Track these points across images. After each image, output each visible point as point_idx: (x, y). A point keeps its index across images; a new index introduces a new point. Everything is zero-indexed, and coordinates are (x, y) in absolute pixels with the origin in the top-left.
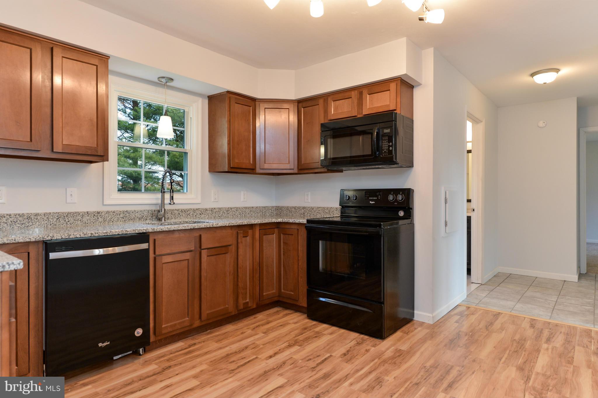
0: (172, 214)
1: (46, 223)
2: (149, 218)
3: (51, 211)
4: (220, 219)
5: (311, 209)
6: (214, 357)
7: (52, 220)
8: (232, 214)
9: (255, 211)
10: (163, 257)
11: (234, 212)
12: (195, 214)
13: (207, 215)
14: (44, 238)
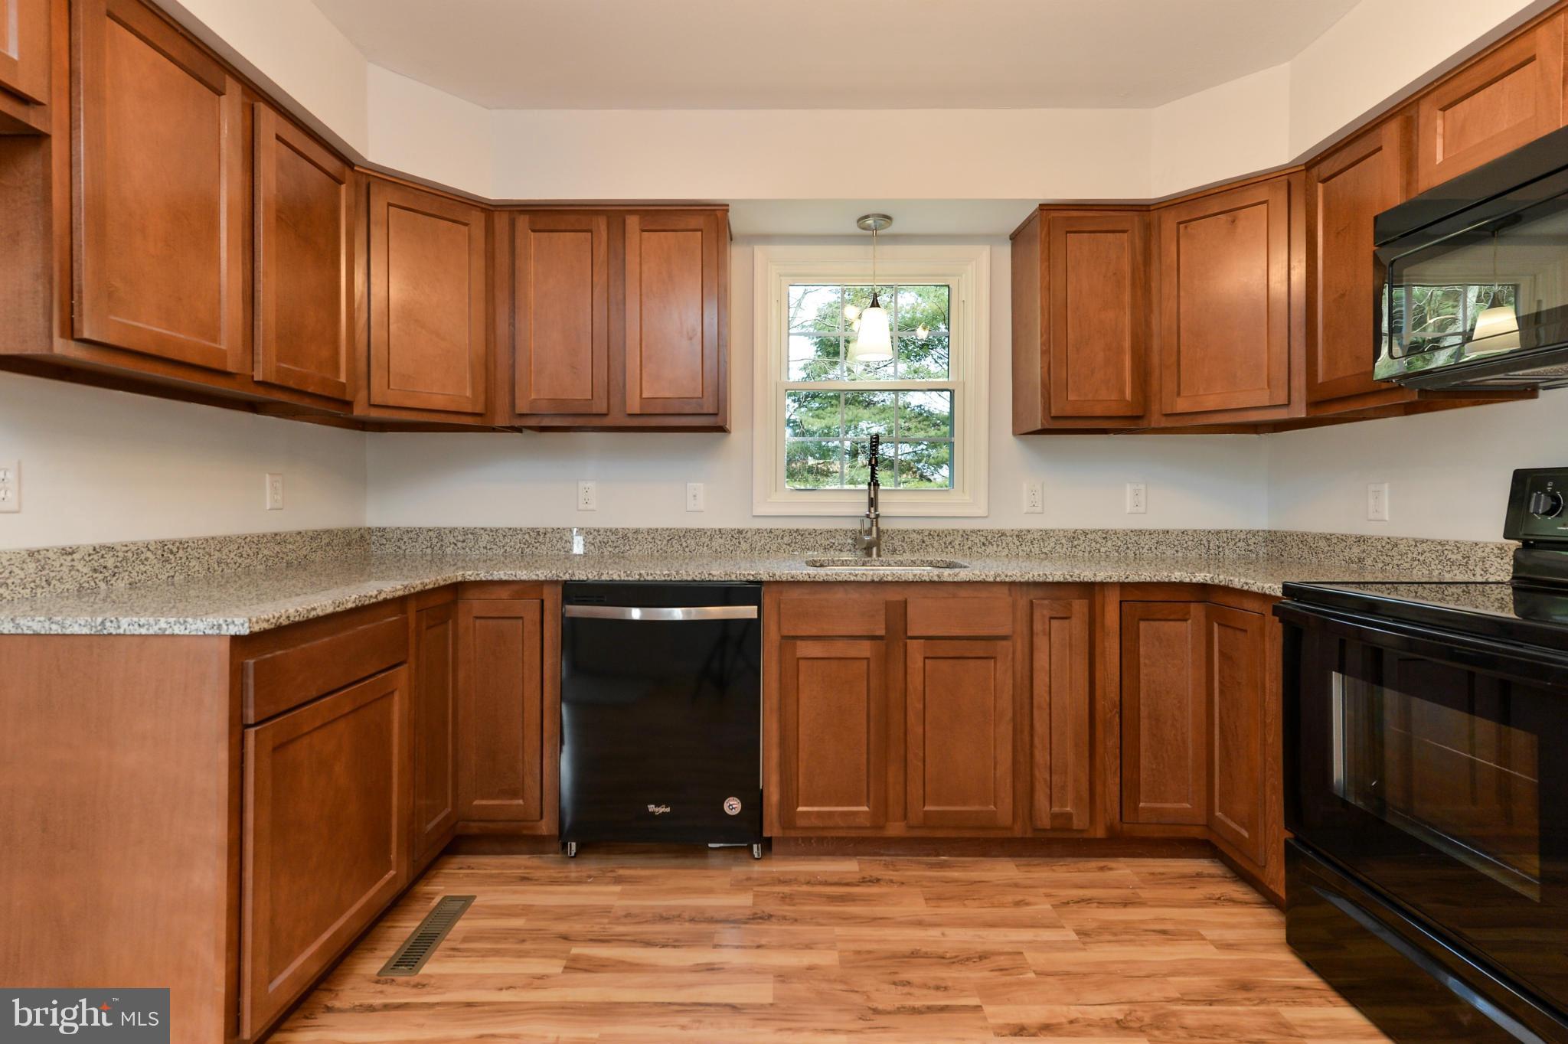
0: (903, 541)
1: (651, 548)
2: (848, 548)
3: (659, 526)
4: (1045, 561)
5: (1390, 546)
6: (879, 941)
7: (659, 543)
8: (1088, 549)
9: (1176, 543)
10: (799, 643)
11: (1096, 543)
12: (969, 543)
13: (1004, 548)
14: (558, 576)
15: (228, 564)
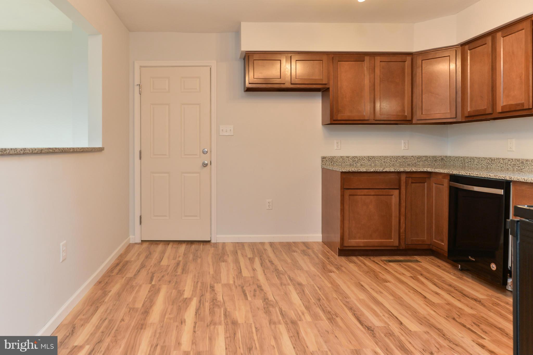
14: (449, 172)
15: (387, 163)
